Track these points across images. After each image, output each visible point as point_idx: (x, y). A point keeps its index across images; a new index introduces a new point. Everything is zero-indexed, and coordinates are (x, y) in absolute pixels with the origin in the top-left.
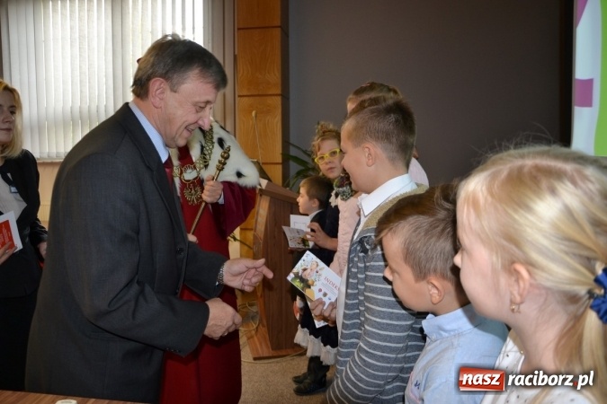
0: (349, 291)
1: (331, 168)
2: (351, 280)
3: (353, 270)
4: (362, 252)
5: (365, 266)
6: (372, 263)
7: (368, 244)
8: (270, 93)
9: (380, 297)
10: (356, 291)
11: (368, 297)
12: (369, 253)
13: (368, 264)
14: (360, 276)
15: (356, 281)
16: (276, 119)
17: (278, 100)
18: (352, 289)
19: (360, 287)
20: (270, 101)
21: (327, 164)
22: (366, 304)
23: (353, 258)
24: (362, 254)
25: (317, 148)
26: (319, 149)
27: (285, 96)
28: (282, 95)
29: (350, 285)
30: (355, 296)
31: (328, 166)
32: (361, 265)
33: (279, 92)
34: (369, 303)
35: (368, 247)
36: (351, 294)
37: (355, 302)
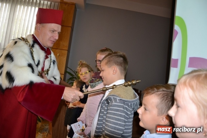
0: (100, 118)
1: (85, 78)
2: (101, 114)
3: (102, 110)
4: (107, 103)
5: (107, 109)
6: (111, 107)
7: (110, 100)
8: (64, 49)
9: (112, 120)
10: (102, 119)
11: (107, 120)
12: (110, 104)
13: (109, 108)
14: (105, 112)
15: (103, 115)
16: (65, 58)
17: (66, 52)
18: (101, 118)
19: (104, 117)
20: (63, 52)
21: (84, 77)
22: (106, 123)
23: (103, 106)
24: (107, 104)
25: (79, 70)
26: (80, 71)
27: (69, 51)
28: (68, 50)
29: (100, 116)
30: (101, 121)
31: (84, 78)
32: (106, 108)
33: (67, 49)
34: (107, 122)
35: (110, 101)
36: (100, 119)
37: (101, 123)
